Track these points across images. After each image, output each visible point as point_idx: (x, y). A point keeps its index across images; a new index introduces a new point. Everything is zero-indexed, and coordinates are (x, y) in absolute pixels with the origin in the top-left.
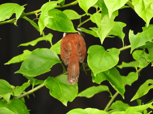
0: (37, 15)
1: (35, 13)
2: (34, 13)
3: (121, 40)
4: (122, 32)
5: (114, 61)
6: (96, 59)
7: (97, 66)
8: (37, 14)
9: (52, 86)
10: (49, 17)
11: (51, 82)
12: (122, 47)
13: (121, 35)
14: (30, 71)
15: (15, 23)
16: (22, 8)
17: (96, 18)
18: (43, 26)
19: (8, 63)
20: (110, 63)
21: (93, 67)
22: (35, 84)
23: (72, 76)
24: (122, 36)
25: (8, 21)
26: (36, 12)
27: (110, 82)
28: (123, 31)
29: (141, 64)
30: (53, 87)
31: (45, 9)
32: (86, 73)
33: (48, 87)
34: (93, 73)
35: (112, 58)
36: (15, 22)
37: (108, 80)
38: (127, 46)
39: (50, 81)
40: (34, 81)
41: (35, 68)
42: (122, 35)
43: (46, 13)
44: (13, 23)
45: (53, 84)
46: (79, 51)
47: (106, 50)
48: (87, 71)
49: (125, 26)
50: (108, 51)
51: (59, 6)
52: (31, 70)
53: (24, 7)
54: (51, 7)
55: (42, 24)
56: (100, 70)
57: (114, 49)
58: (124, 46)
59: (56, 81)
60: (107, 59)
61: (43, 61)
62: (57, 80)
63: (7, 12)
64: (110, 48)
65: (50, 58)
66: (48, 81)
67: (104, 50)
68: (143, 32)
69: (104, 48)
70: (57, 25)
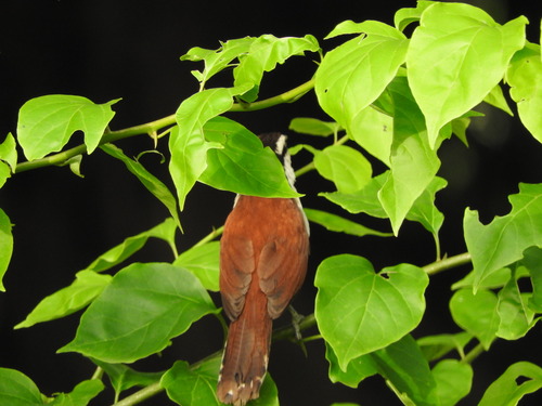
0: (155, 137)
1: (150, 129)
2: (144, 132)
3: (430, 235)
4: (434, 208)
5: (408, 311)
6: (346, 306)
7: (350, 330)
8: (155, 133)
9: (190, 395)
10: (207, 146)
11: (185, 378)
12: (432, 260)
13: (430, 218)
14: (110, 343)
15: (75, 167)
16: (106, 113)
17: (333, 164)
18: (189, 177)
19: (27, 323)
20: (395, 320)
21: (337, 336)
22: (123, 386)
23: (237, 375)
24: (435, 221)
25: (52, 159)
26: (152, 128)
27: (389, 383)
28: (436, 203)
29: (505, 326)
30: (193, 399)
31: (190, 116)
32: (304, 348)
33: (176, 398)
34: (331, 350)
35: (402, 302)
36: (74, 161)
37: (384, 376)
38: (449, 256)
39: (179, 378)
40: (122, 376)
41: (128, 334)
42: (434, 217)
43: (197, 132)
44: (68, 166)
45: (192, 389)
46: (265, 277)
47: (377, 270)
48: (307, 344)
49: (444, 187)
50: (385, 276)
51: (238, 107)
52: (115, 339)
53: (114, 108)
54: (214, 110)
55: (183, 170)
56: (359, 346)
57: (406, 269)
58: (442, 257)
59: (202, 376)
60: (384, 305)
61: (155, 308)
62: (203, 373)
63: (53, 128)
64: (394, 262)
65: (178, 297)
66: (174, 375)
67: (370, 272)
68: (512, 215)
69: (370, 264)
70: (228, 173)
